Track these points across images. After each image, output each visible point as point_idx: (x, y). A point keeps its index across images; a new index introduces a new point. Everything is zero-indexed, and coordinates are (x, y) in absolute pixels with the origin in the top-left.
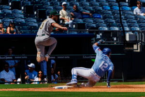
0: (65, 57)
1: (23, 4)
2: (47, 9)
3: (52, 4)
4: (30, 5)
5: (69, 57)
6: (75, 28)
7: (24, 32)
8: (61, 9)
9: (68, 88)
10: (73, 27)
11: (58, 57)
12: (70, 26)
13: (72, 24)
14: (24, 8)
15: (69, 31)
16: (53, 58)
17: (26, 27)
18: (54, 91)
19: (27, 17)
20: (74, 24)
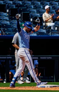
0: (48, 58)
1: (8, 8)
2: (30, 12)
3: (36, 7)
4: (14, 7)
5: (51, 58)
6: (58, 30)
7: (9, 34)
8: (44, 12)
9: (51, 87)
10: (55, 29)
11: (41, 58)
12: (52, 28)
13: (55, 26)
14: (9, 11)
15: (51, 33)
16: (36, 58)
17: (10, 29)
18: (37, 89)
19: (12, 20)
20: (56, 26)
